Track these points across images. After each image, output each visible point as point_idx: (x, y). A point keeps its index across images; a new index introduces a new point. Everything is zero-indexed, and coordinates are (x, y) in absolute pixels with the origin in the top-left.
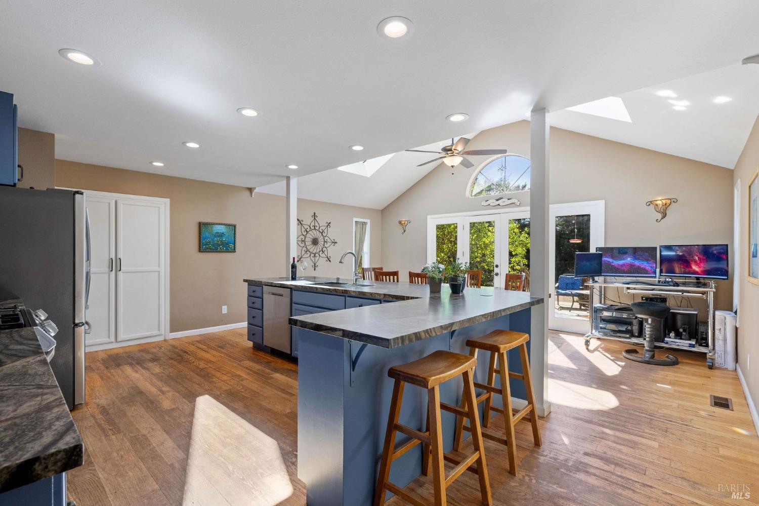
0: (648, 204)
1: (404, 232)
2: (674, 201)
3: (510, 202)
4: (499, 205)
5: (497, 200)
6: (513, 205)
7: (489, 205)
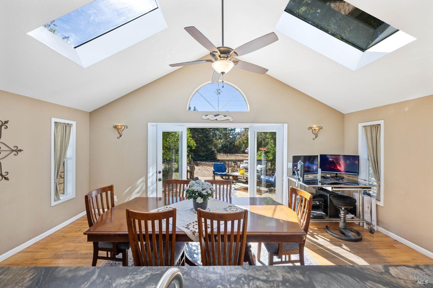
0: (309, 128)
1: (121, 136)
2: (321, 128)
3: (225, 118)
4: (216, 120)
5: (215, 116)
6: (228, 121)
7: (208, 119)
